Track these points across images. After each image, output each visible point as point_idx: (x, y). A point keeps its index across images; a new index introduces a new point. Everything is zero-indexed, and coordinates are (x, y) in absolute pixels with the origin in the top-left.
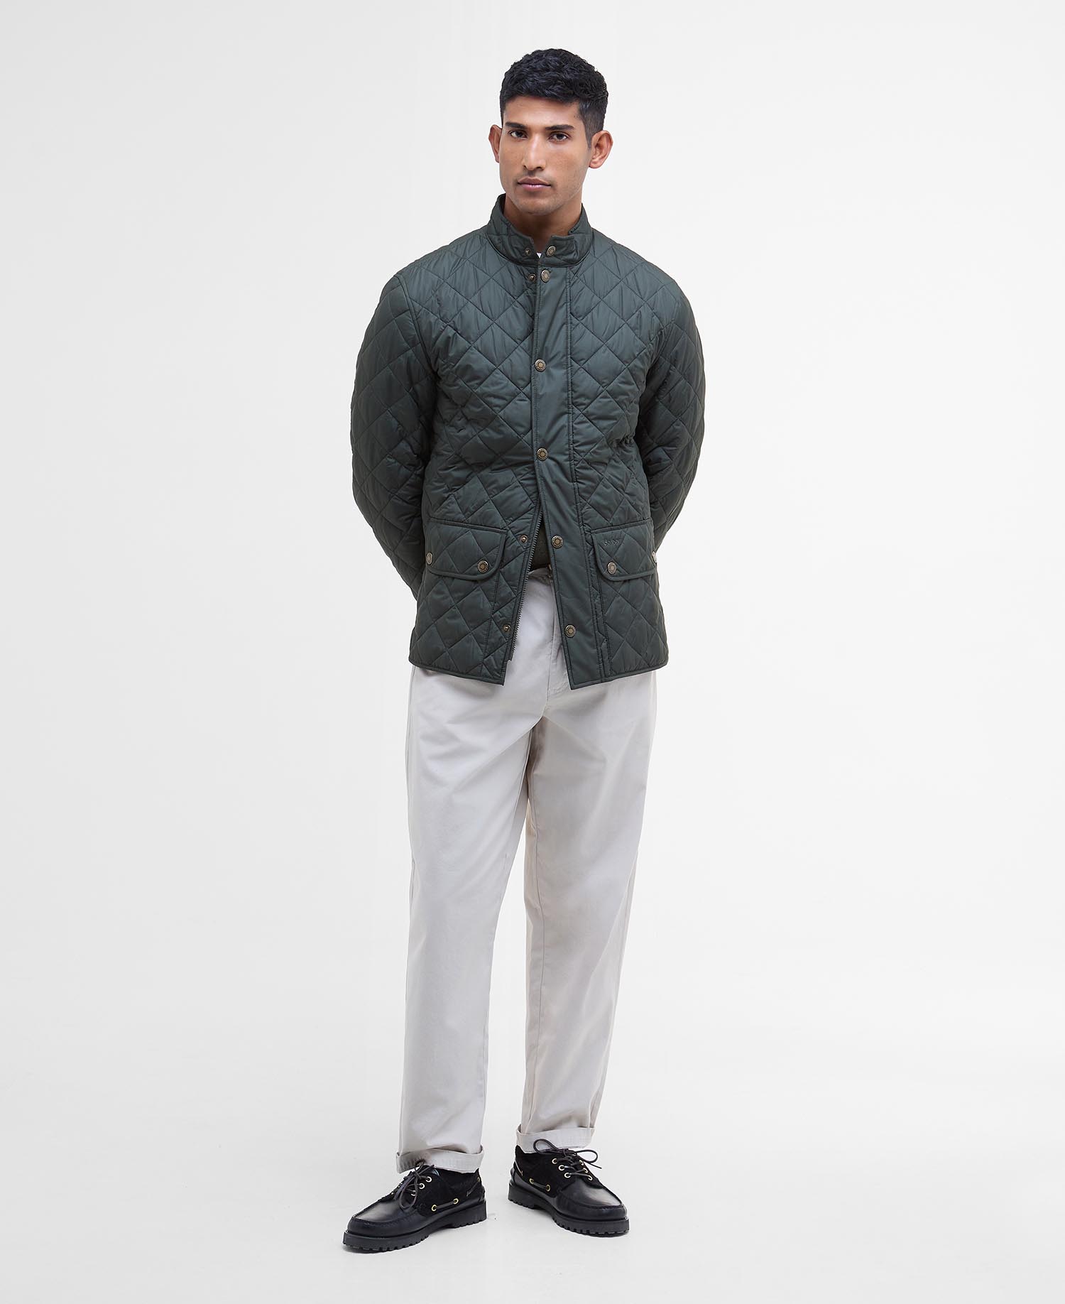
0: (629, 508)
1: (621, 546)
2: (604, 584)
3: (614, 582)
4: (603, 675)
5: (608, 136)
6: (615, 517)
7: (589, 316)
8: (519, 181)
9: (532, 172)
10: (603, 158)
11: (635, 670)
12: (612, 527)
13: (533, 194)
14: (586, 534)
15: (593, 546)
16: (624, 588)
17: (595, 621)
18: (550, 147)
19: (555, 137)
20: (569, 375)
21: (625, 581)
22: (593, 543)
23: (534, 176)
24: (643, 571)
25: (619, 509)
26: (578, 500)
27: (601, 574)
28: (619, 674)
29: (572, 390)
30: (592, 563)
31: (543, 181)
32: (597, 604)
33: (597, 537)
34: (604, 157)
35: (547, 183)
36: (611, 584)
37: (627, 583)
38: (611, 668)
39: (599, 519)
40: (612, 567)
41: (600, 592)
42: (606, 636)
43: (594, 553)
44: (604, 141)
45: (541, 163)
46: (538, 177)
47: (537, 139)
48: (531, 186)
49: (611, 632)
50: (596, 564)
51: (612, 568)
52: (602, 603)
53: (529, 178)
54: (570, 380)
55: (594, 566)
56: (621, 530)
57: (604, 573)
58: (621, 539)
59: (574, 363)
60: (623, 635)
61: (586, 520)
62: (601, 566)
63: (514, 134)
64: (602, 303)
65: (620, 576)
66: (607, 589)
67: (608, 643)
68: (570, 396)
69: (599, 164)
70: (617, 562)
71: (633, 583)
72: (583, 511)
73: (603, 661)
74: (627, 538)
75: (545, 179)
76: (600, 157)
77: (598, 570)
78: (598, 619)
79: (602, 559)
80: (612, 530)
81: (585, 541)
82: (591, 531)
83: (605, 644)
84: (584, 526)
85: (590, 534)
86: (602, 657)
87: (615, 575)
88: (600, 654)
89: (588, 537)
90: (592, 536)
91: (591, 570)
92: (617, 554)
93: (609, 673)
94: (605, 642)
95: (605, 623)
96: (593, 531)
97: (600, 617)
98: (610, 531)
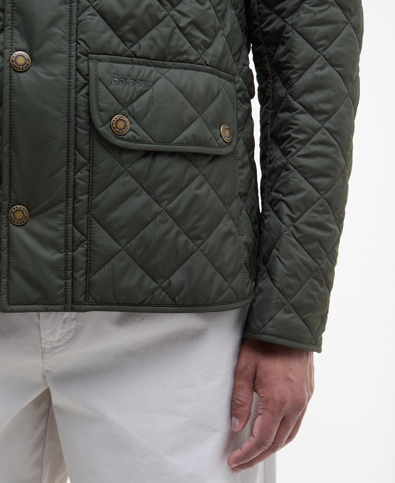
1: (147, 94)
2: (99, 148)
4: (70, 299)
6: (142, 42)
12: (133, 58)
14: (78, 58)
15: (89, 81)
17: (70, 208)
21: (147, 153)
22: (88, 75)
25: (154, 31)
27: (96, 131)
30: (82, 109)
32: (78, 181)
33: (98, 68)
37: (149, 158)
38: (87, 291)
39: (107, 37)
40: (121, 123)
41: (90, 160)
42: (87, 236)
43: (88, 94)
49: (100, 234)
50: (89, 112)
52: (90, 181)
55: (84, 115)
56: (153, 68)
57: (103, 130)
58: (148, 81)
60: (122, 241)
61: (83, 33)
65: (136, 141)
67: (89, 250)
70: (133, 117)
72: (80, 18)
73: (73, 277)
74: (162, 82)
77: (90, 121)
78: (76, 205)
79: (100, 104)
80: (133, 63)
81: (74, 68)
82: (90, 55)
83: (82, 249)
84: (78, 43)
85: (87, 60)
86: (73, 269)
87: (125, 137)
88: (70, 264)
89: (82, 63)
90: (90, 64)
91: (79, 120)
92: (135, 104)
93: (82, 299)
94: (83, 247)
95: (92, 215)
96: (94, 55)
97: (81, 203)
98: (130, 64)
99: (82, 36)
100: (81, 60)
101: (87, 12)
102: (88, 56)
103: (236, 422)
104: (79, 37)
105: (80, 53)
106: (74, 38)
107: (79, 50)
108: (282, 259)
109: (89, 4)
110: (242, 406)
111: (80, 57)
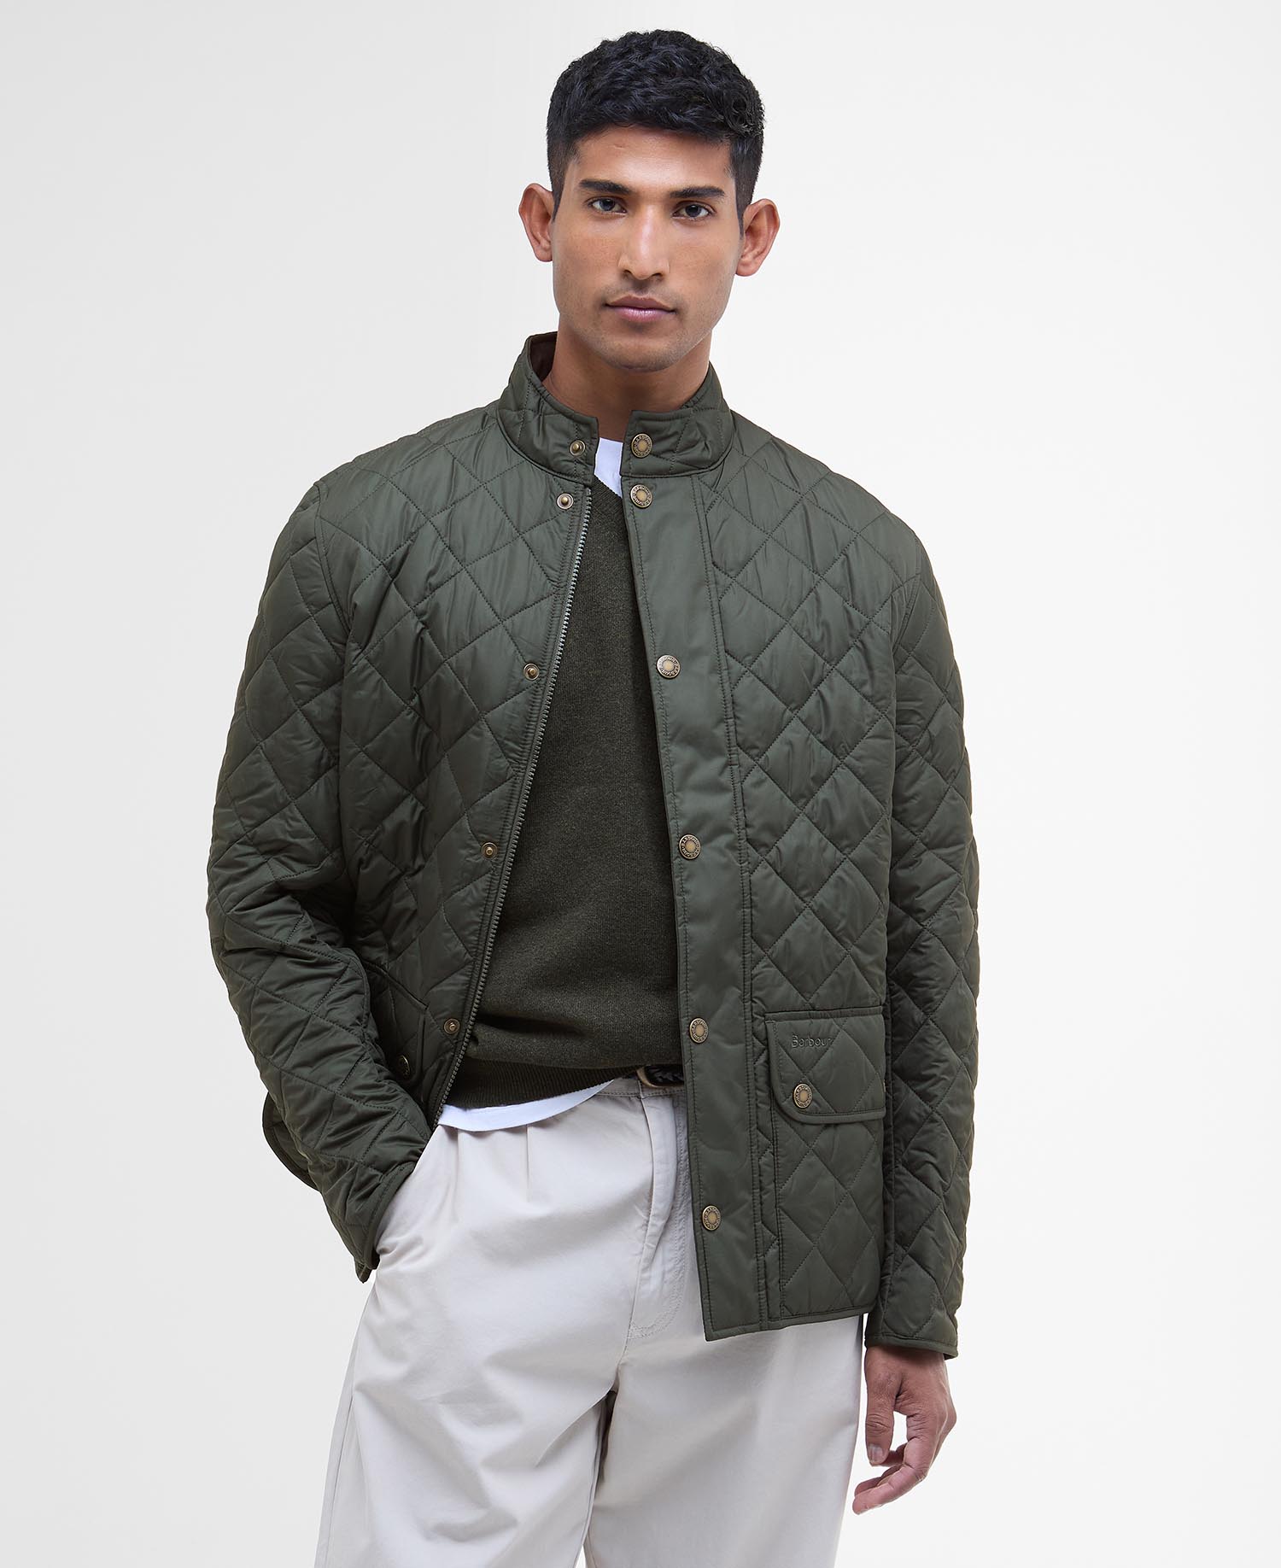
0: (854, 976)
1: (828, 1054)
2: (782, 1125)
3: (803, 1124)
4: (765, 1316)
5: (771, 211)
6: (821, 991)
7: (750, 567)
8: (611, 301)
9: (641, 284)
10: (760, 254)
11: (827, 1312)
12: (812, 1011)
13: (638, 328)
14: (754, 1019)
15: (767, 1045)
16: (824, 1140)
17: (757, 1202)
18: (678, 233)
19: (684, 212)
20: (726, 685)
21: (827, 1126)
22: (767, 1039)
23: (646, 292)
24: (866, 1110)
25: (833, 977)
26: (748, 946)
27: (779, 1106)
28: (798, 1315)
29: (735, 717)
30: (762, 1080)
31: (663, 303)
32: (763, 1167)
33: (778, 1029)
34: (763, 253)
35: (671, 306)
36: (798, 1126)
37: (831, 1131)
38: (783, 1305)
39: (784, 991)
40: (803, 1094)
41: (774, 1140)
42: (778, 1234)
43: (768, 1061)
44: (763, 222)
45: (662, 266)
46: (654, 294)
47: (651, 214)
48: (636, 313)
49: (791, 1229)
50: (769, 1083)
51: (804, 1096)
52: (775, 1164)
53: (635, 295)
54: (728, 697)
55: (765, 1087)
56: (831, 1020)
57: (785, 1104)
58: (828, 1037)
59: (732, 661)
60: (813, 1235)
61: (760, 989)
62: (778, 1091)
63: (597, 205)
64: (770, 544)
65: (818, 1113)
66: (789, 1136)
67: (781, 1251)
68: (732, 728)
69: (752, 267)
70: (815, 1084)
71: (840, 1130)
72: (755, 972)
73: (767, 1287)
74: (842, 1035)
75: (666, 299)
76: (755, 252)
77: (772, 1095)
78: (764, 1197)
79: (782, 1074)
80: (811, 1017)
81: (751, 1033)
82: (767, 1014)
83: (774, 1250)
84: (753, 1001)
85: (764, 1021)
86: (766, 1277)
87: (807, 1110)
88: (762, 1271)
89: (759, 1025)
90: (768, 1025)
91: (759, 1093)
92: (816, 1068)
93: (778, 1313)
94: (774, 1248)
95: (780, 1207)
96: (771, 1015)
97: (769, 1194)
98: (807, 1018)
99: (757, 993)
100: (757, 1022)
101: (761, 964)
102: (764, 1016)
103: (878, 1452)
104: (753, 995)
105: (756, 1013)
106: (747, 996)
107: (754, 1011)
108: (938, 1241)
109: (764, 953)
110: (884, 1431)
111: (756, 1018)
